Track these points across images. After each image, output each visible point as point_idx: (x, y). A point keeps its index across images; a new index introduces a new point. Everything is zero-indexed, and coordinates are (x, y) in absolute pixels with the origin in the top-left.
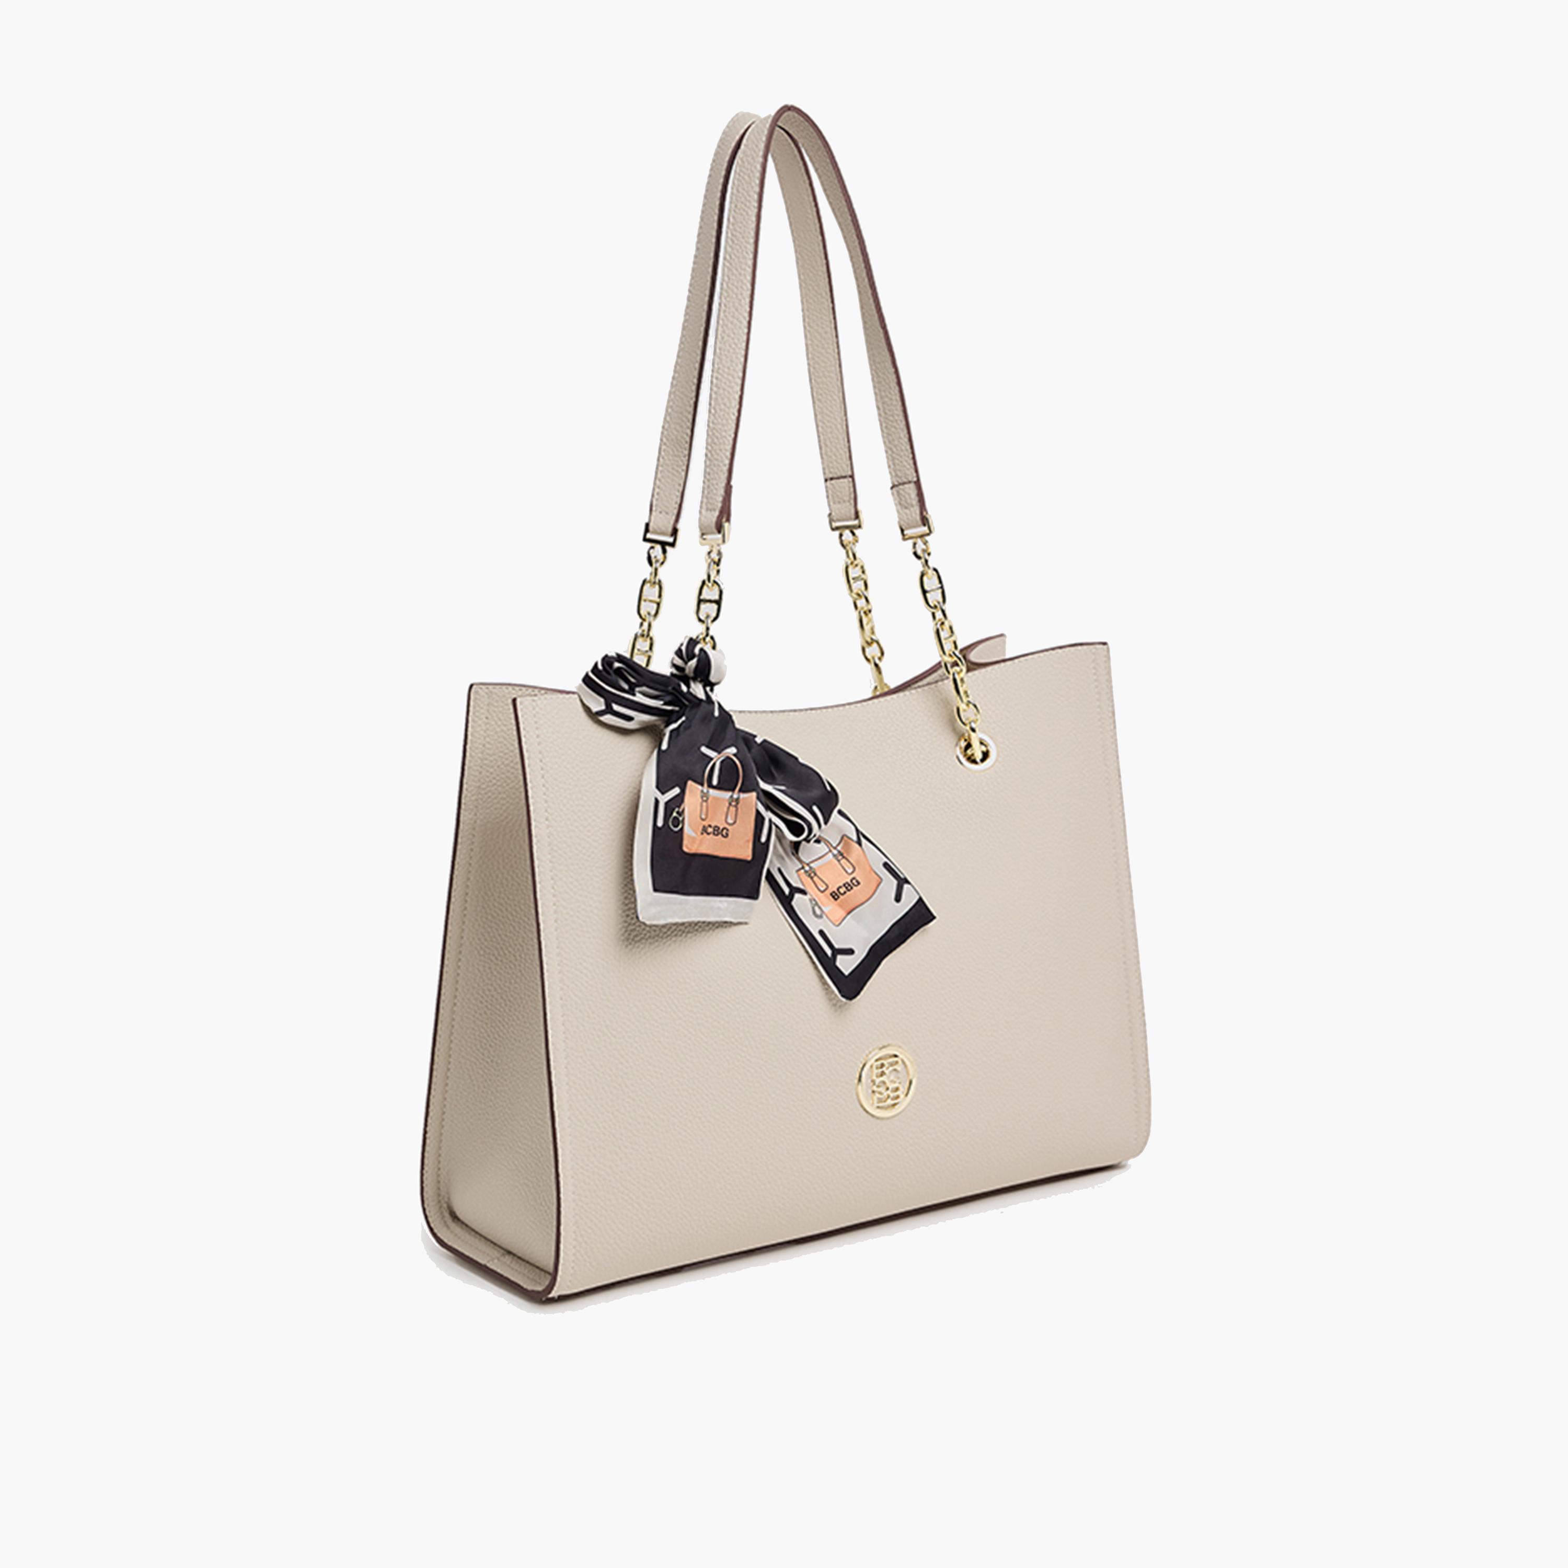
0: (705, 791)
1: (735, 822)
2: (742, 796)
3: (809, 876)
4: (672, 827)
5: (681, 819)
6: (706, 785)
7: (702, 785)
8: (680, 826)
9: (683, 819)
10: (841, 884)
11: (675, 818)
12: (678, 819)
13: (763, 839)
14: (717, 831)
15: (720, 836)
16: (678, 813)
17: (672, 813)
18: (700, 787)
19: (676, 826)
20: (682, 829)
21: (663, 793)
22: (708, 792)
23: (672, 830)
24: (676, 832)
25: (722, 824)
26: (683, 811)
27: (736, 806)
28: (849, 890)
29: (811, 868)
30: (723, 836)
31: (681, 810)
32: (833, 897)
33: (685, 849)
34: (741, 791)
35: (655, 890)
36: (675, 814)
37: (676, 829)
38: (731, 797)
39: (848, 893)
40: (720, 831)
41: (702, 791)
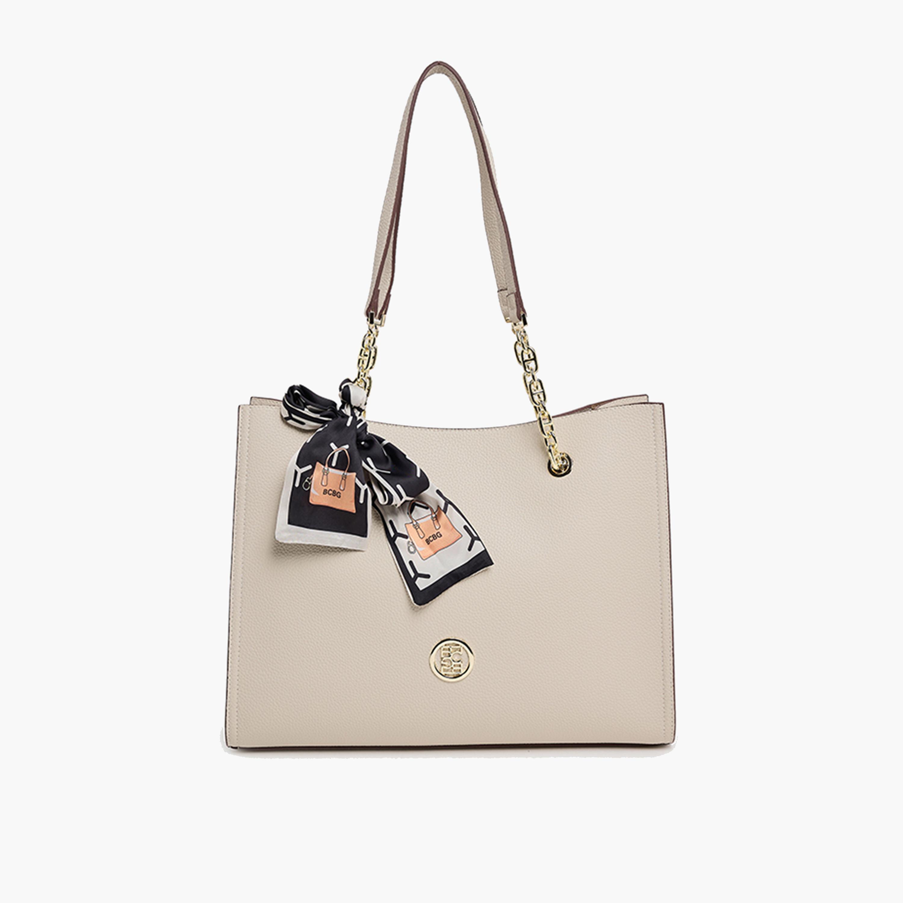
0: (326, 468)
1: (344, 489)
2: (349, 474)
3: (415, 528)
4: (304, 488)
5: (310, 484)
6: (327, 465)
7: (324, 465)
8: (309, 488)
9: (311, 484)
10: (431, 535)
11: (307, 483)
12: (308, 484)
13: (361, 501)
14: (335, 493)
15: (336, 497)
16: (308, 480)
17: (304, 480)
18: (323, 466)
19: (306, 488)
20: (309, 490)
21: (300, 468)
22: (328, 469)
23: (304, 490)
24: (307, 491)
25: (337, 490)
26: (312, 479)
27: (345, 480)
28: (435, 539)
29: (417, 523)
30: (338, 497)
31: (310, 479)
32: (427, 542)
33: (311, 502)
34: (348, 471)
35: (289, 523)
36: (306, 481)
37: (307, 490)
38: (344, 474)
39: (434, 541)
40: (336, 493)
41: (324, 469)
